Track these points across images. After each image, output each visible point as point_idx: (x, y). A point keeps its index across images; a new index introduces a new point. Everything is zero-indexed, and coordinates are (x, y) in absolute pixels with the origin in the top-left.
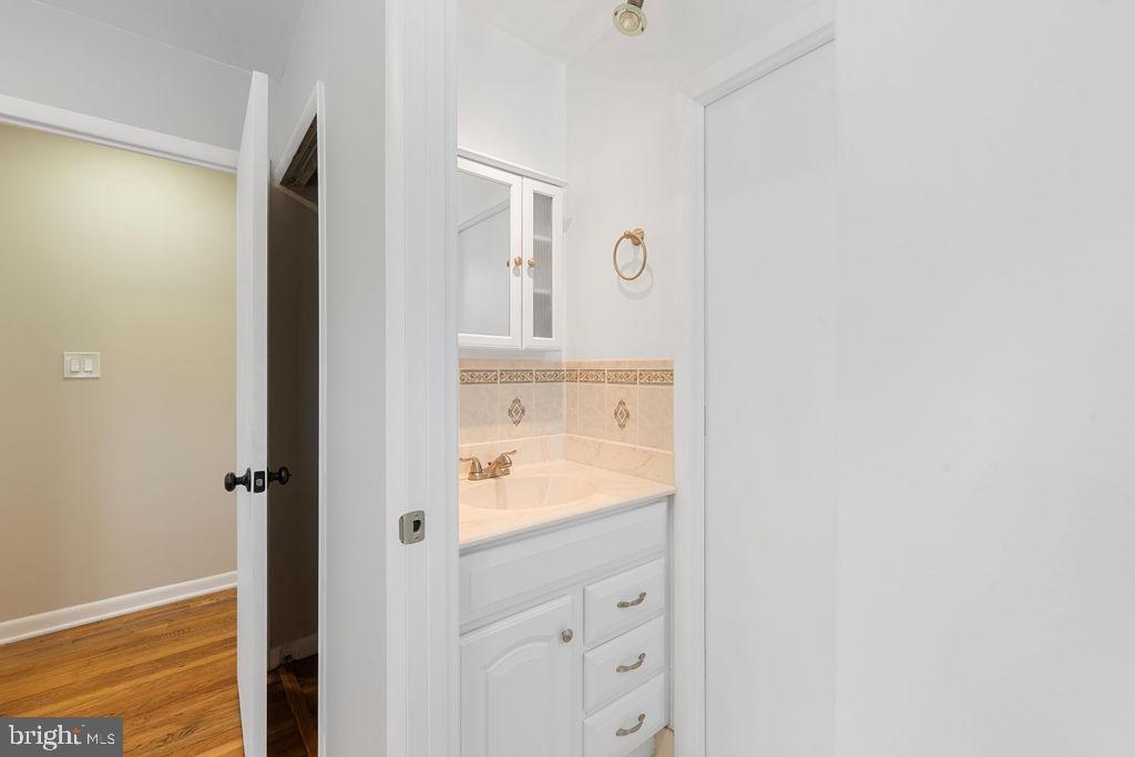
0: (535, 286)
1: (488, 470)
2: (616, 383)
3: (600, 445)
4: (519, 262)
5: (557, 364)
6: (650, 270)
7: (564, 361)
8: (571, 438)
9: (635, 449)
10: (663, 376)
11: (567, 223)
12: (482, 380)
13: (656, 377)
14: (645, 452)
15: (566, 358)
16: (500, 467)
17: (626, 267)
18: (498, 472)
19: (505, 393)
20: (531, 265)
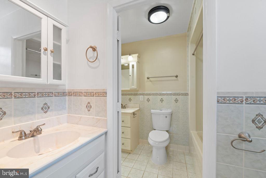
0: (54, 60)
1: (29, 134)
2: (87, 96)
3: (81, 117)
4: (46, 50)
5: (64, 90)
6: (99, 60)
7: (67, 89)
8: (69, 115)
9: (93, 118)
10: (104, 94)
11: (68, 41)
12: (27, 96)
13: (101, 94)
14: (97, 119)
15: (67, 88)
16: (36, 132)
17: (91, 58)
18: (35, 134)
19: (39, 101)
20: (52, 52)
